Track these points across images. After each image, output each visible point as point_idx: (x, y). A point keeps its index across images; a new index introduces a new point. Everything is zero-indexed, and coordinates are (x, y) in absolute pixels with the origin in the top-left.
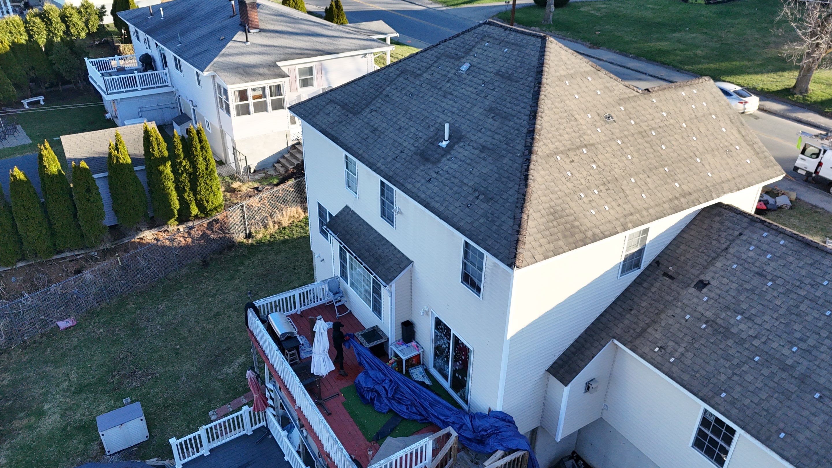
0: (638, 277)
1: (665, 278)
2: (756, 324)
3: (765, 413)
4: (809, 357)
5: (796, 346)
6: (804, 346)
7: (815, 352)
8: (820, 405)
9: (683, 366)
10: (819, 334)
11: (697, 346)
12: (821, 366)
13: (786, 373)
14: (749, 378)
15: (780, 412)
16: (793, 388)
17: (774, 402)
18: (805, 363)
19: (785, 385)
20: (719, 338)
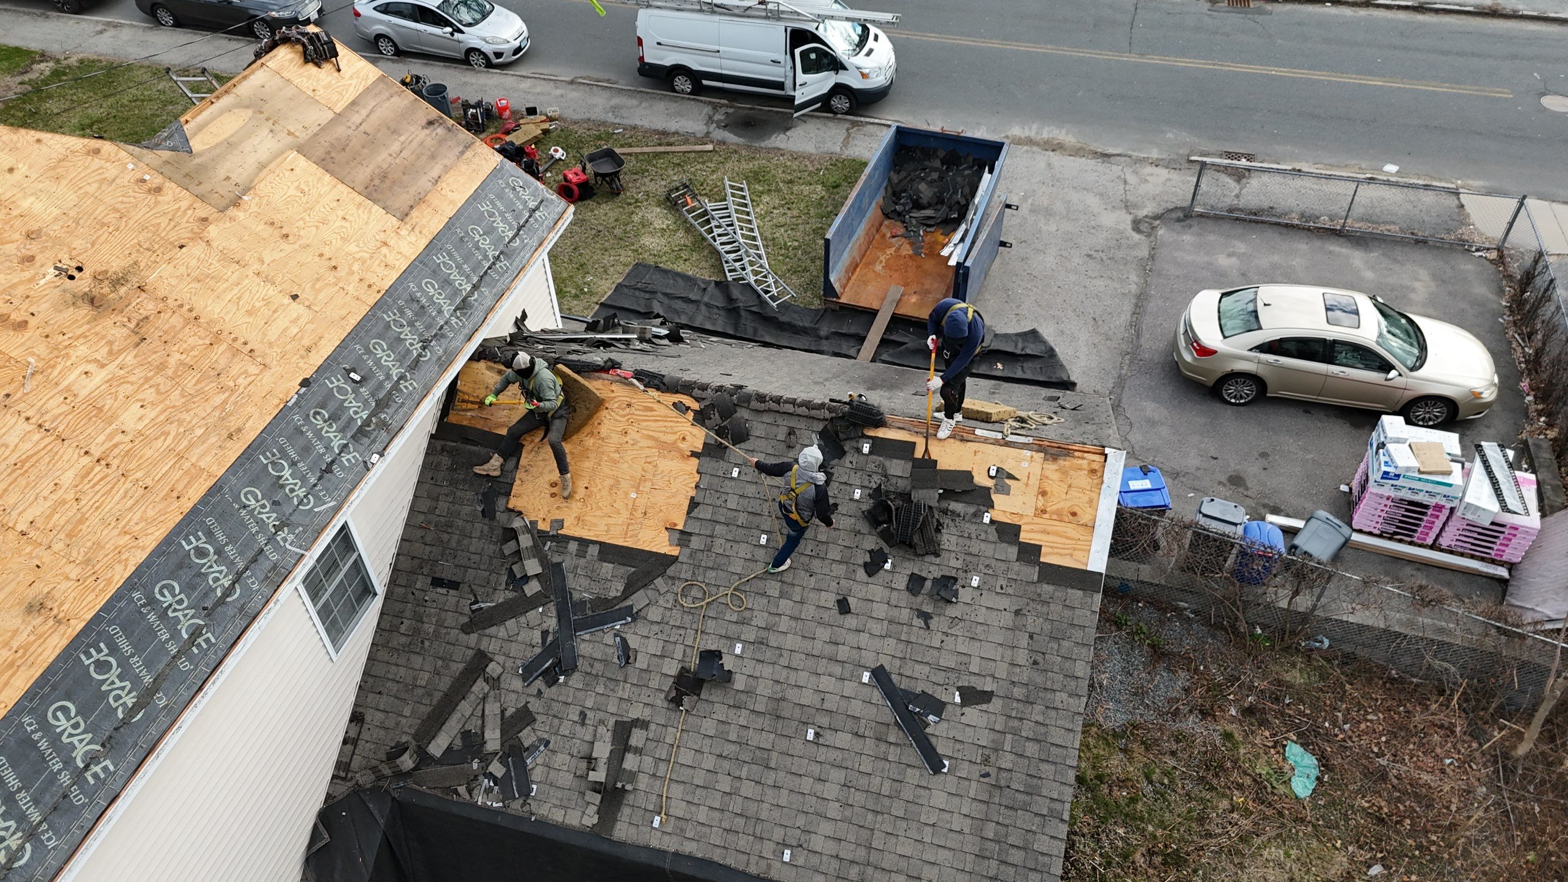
0: (382, 614)
1: (439, 590)
2: (652, 623)
3: (740, 821)
4: (769, 655)
5: (739, 639)
6: (750, 634)
7: (774, 640)
8: (822, 754)
9: (559, 794)
10: (764, 594)
11: (567, 733)
12: (794, 665)
13: (744, 712)
14: (686, 757)
15: (765, 806)
16: (766, 740)
17: (748, 789)
18: (767, 671)
19: (755, 739)
20: (600, 689)
